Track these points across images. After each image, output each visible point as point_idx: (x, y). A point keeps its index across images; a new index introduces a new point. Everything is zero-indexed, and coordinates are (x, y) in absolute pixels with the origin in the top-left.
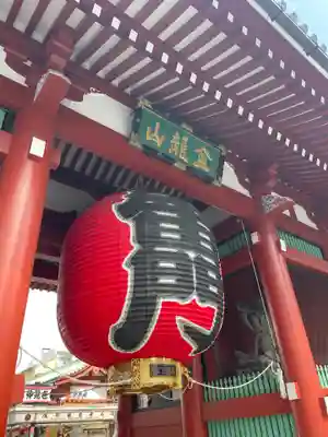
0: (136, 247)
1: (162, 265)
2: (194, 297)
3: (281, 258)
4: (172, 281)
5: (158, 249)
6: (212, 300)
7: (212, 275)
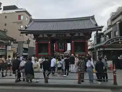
0: (57, 46)
2: (61, 49)
7: (63, 47)
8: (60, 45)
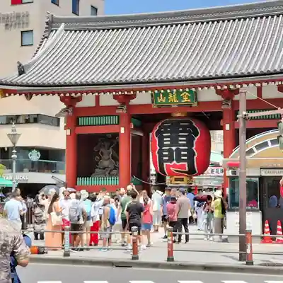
0: (158, 148)
1: (164, 153)
2: (175, 162)
4: (167, 158)
5: (163, 148)
8: (167, 141)
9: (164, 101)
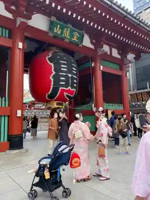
0: (54, 73)
1: (61, 78)
2: (70, 87)
3: (100, 72)
4: (64, 83)
5: (60, 74)
6: (74, 88)
7: (75, 81)
8: (64, 68)
9: (59, 33)
